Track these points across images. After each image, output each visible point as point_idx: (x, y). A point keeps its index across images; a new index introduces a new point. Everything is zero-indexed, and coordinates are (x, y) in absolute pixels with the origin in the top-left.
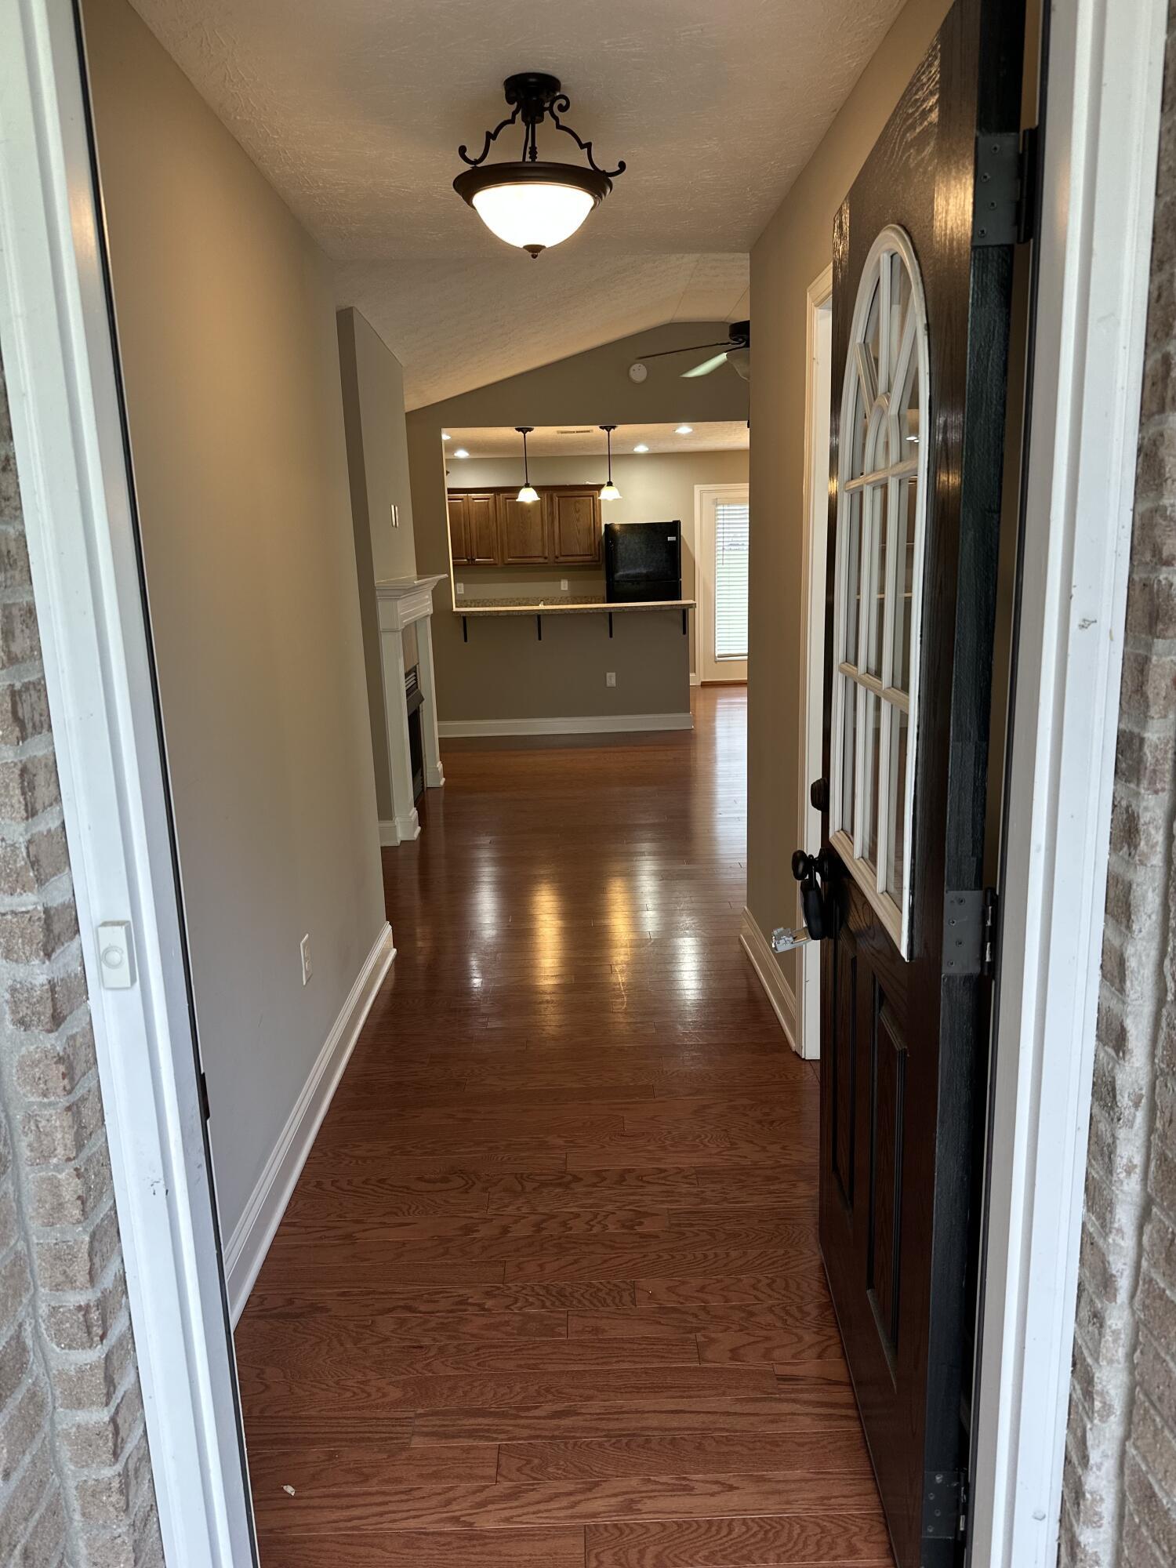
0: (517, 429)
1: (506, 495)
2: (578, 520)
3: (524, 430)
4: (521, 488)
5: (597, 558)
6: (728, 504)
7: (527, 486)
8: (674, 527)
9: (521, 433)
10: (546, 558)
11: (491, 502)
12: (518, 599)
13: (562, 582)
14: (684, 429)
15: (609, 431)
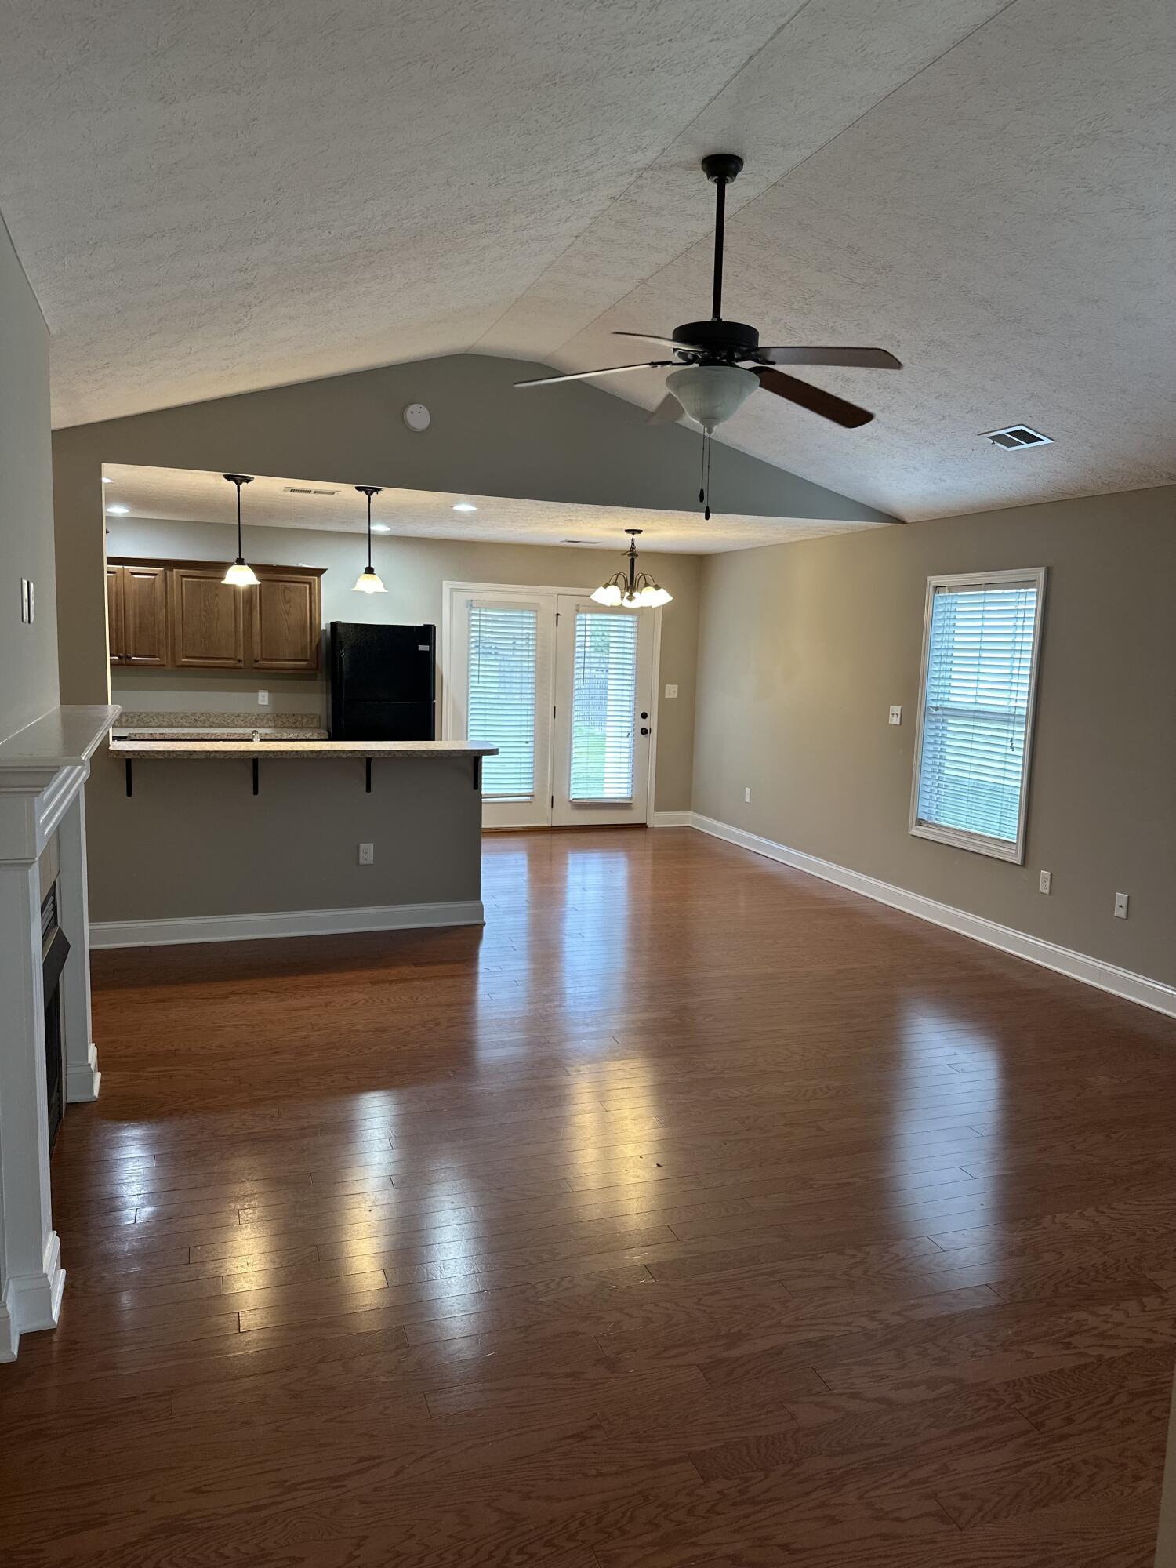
0: (227, 477)
1: (182, 571)
2: (288, 613)
3: (238, 480)
4: (232, 564)
5: (314, 666)
6: (486, 609)
7: (240, 562)
8: (426, 633)
9: (233, 484)
10: (240, 661)
11: (159, 579)
12: (194, 714)
13: (260, 694)
14: (465, 505)
15: (370, 495)
